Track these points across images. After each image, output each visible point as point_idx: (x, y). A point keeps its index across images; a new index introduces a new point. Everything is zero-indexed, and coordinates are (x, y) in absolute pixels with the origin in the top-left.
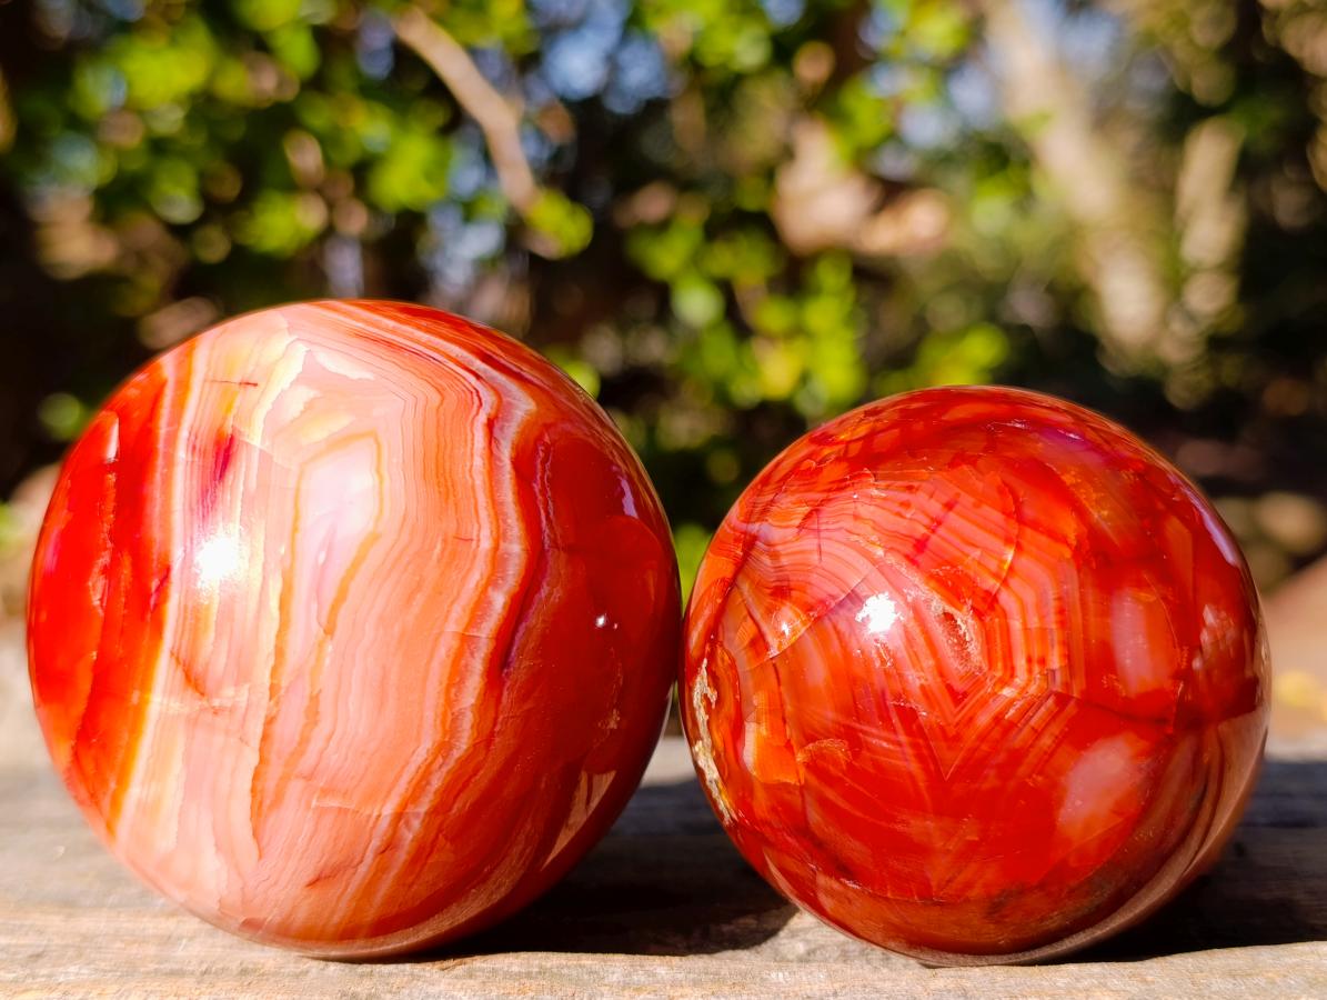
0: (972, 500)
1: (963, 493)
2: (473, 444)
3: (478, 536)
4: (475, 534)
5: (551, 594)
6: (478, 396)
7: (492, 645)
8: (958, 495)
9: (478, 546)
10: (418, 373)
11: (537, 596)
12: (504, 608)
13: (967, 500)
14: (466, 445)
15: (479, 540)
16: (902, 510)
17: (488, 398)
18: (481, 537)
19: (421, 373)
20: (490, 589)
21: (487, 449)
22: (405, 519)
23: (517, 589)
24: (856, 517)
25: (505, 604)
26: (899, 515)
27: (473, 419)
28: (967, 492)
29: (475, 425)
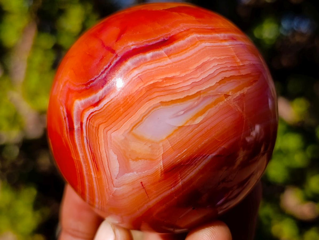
2: (108, 103)
3: (136, 76)
4: (136, 77)
5: (133, 45)
6: (89, 117)
7: (163, 47)
9: (139, 74)
10: (97, 140)
11: (137, 47)
12: (150, 52)
14: (110, 104)
15: (137, 75)
17: (87, 114)
18: (135, 75)
19: (96, 139)
20: (149, 60)
21: (105, 98)
22: (150, 100)
23: (141, 54)
25: (148, 53)
27: (99, 110)
29: (100, 109)
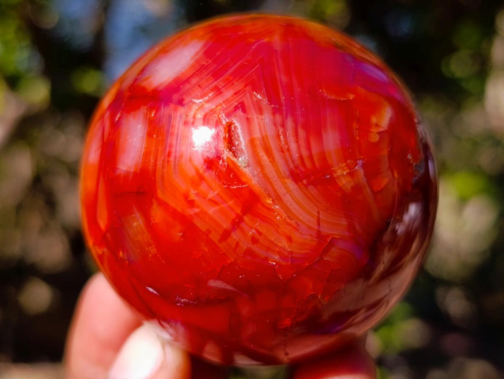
0: (210, 236)
1: (217, 242)
8: (220, 241)
13: (215, 237)
16: (257, 236)
24: (290, 239)
26: (260, 233)
28: (214, 243)
